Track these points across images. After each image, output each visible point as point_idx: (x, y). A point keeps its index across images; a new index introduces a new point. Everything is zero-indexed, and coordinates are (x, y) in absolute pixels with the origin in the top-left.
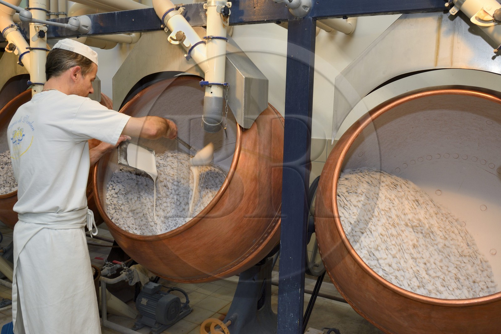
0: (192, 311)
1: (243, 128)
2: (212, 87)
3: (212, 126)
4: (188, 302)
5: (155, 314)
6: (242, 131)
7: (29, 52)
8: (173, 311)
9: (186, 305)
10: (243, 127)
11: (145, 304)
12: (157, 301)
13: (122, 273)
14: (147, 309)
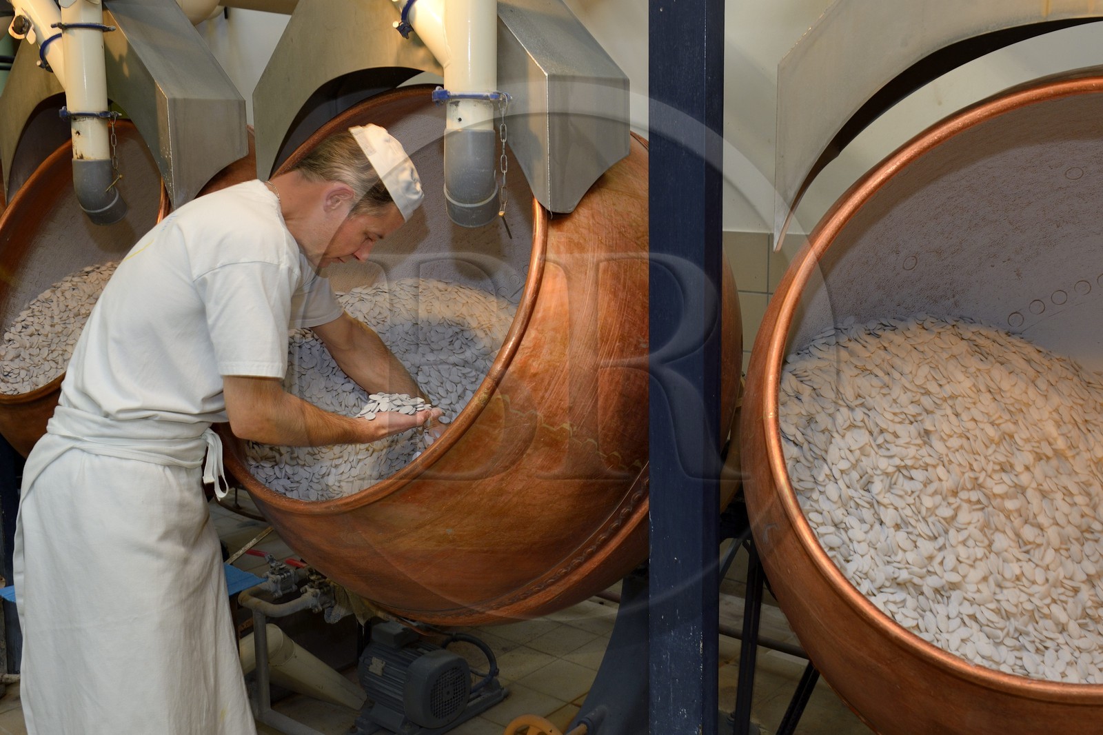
0: (507, 696)
1: (548, 212)
2: (460, 104)
3: (468, 208)
4: (495, 672)
5: (401, 699)
6: (548, 221)
7: (59, 36)
8: (448, 693)
9: (491, 682)
10: (549, 209)
11: (379, 672)
12: (407, 666)
13: (306, 591)
14: (383, 685)
